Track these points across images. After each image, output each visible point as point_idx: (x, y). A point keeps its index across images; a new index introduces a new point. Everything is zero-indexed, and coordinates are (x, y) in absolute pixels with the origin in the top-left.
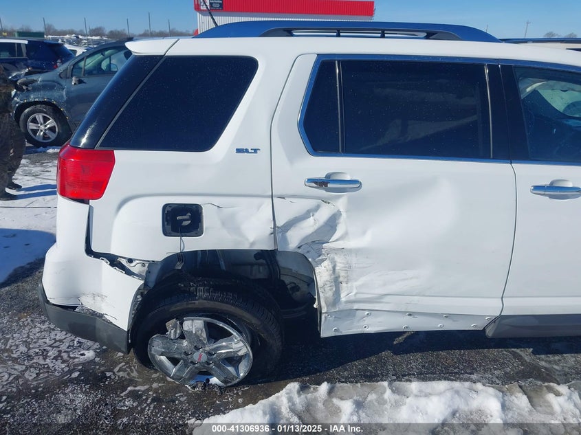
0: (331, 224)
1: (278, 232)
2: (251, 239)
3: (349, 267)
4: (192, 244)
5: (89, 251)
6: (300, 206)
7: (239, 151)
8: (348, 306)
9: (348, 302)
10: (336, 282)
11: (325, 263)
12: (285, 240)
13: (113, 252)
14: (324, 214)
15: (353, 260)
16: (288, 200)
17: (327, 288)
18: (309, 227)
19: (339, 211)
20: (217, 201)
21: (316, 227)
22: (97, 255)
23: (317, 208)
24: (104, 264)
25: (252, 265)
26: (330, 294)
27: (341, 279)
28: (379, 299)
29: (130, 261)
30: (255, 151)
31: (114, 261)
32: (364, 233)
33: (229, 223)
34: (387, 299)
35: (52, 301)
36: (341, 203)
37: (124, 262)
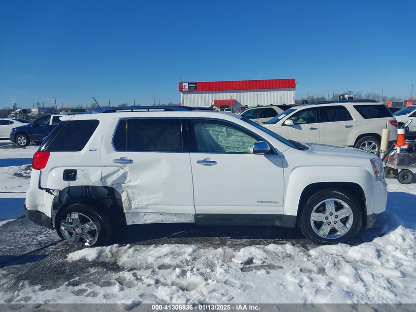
0: (124, 176)
1: (103, 179)
2: (93, 182)
3: (133, 194)
4: (73, 183)
5: (40, 187)
6: (112, 169)
7: (90, 150)
8: (136, 210)
9: (135, 208)
10: (129, 200)
11: (125, 192)
12: (106, 182)
13: (48, 187)
14: (121, 172)
15: (134, 191)
16: (108, 167)
17: (126, 203)
18: (115, 177)
19: (127, 171)
20: (82, 168)
21: (117, 177)
22: (42, 189)
23: (118, 170)
24: (44, 191)
25: (107, 198)
26: (127, 205)
27: (131, 199)
28: (146, 207)
29: (53, 191)
30: (96, 150)
31: (48, 190)
32: (137, 180)
33: (86, 176)
34: (149, 207)
35: (28, 209)
36: (127, 168)
37: (51, 191)
